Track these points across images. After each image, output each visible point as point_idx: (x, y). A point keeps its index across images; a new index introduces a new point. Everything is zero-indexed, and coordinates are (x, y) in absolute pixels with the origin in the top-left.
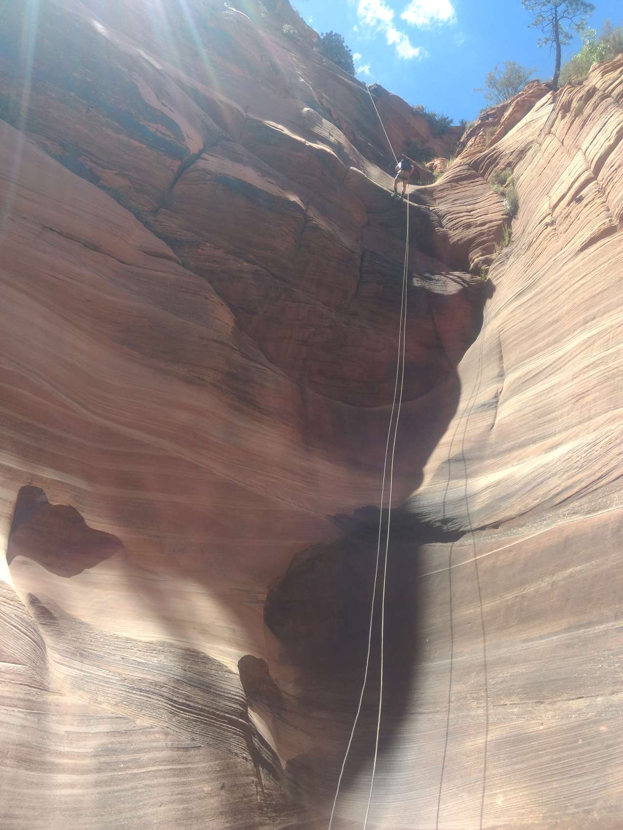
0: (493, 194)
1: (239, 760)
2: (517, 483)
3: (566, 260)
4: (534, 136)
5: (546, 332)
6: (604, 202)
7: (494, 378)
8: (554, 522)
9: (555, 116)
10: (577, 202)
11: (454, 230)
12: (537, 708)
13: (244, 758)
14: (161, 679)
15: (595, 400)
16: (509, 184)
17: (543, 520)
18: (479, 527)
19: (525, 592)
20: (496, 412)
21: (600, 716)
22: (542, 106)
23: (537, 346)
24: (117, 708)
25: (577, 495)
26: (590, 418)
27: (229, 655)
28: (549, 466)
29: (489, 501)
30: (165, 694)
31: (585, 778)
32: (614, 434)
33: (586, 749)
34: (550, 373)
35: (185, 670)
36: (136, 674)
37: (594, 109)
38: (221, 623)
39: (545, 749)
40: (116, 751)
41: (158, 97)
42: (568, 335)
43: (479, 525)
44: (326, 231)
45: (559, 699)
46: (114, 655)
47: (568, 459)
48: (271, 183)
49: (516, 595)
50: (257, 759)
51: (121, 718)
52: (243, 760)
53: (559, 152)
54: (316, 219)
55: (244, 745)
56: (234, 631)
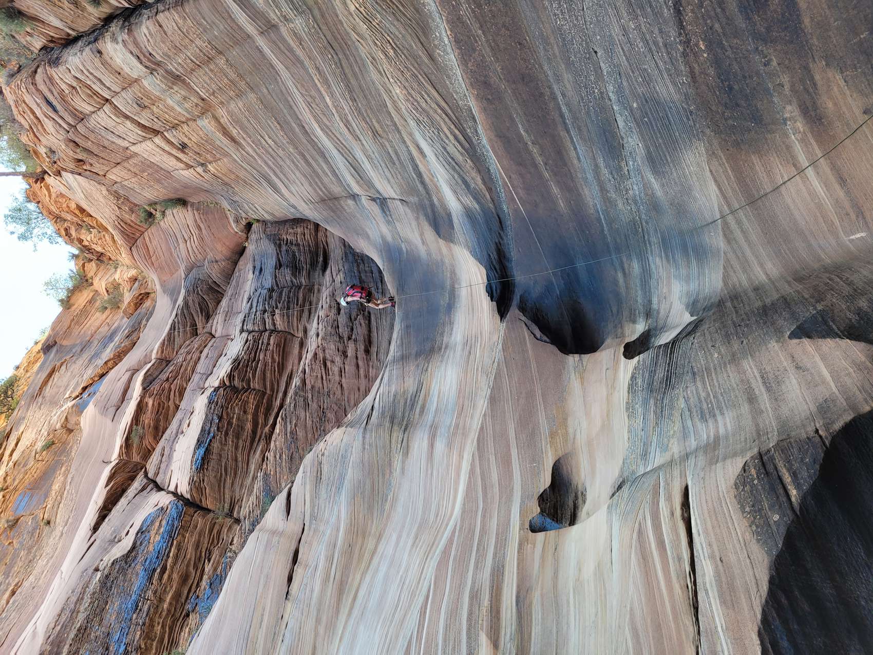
0: (164, 222)
4: (104, 190)
5: (314, 164)
7: (356, 202)
10: (185, 147)
11: (207, 254)
12: (627, 148)
14: (652, 402)
15: (379, 122)
16: (153, 208)
17: (483, 154)
19: (542, 164)
20: (390, 198)
21: (627, 107)
23: (327, 170)
24: (676, 421)
25: (463, 132)
26: (395, 125)
27: (626, 366)
28: (437, 153)
29: (470, 197)
30: (661, 397)
31: (670, 116)
32: (409, 106)
33: (650, 116)
34: (354, 159)
36: (652, 417)
37: (88, 139)
39: (655, 142)
40: (701, 412)
41: (120, 541)
42: (317, 145)
43: (491, 203)
45: (618, 134)
46: (641, 436)
47: (431, 139)
48: (190, 423)
49: (545, 169)
51: (681, 417)
52: (695, 339)
53: (127, 166)
55: (685, 341)
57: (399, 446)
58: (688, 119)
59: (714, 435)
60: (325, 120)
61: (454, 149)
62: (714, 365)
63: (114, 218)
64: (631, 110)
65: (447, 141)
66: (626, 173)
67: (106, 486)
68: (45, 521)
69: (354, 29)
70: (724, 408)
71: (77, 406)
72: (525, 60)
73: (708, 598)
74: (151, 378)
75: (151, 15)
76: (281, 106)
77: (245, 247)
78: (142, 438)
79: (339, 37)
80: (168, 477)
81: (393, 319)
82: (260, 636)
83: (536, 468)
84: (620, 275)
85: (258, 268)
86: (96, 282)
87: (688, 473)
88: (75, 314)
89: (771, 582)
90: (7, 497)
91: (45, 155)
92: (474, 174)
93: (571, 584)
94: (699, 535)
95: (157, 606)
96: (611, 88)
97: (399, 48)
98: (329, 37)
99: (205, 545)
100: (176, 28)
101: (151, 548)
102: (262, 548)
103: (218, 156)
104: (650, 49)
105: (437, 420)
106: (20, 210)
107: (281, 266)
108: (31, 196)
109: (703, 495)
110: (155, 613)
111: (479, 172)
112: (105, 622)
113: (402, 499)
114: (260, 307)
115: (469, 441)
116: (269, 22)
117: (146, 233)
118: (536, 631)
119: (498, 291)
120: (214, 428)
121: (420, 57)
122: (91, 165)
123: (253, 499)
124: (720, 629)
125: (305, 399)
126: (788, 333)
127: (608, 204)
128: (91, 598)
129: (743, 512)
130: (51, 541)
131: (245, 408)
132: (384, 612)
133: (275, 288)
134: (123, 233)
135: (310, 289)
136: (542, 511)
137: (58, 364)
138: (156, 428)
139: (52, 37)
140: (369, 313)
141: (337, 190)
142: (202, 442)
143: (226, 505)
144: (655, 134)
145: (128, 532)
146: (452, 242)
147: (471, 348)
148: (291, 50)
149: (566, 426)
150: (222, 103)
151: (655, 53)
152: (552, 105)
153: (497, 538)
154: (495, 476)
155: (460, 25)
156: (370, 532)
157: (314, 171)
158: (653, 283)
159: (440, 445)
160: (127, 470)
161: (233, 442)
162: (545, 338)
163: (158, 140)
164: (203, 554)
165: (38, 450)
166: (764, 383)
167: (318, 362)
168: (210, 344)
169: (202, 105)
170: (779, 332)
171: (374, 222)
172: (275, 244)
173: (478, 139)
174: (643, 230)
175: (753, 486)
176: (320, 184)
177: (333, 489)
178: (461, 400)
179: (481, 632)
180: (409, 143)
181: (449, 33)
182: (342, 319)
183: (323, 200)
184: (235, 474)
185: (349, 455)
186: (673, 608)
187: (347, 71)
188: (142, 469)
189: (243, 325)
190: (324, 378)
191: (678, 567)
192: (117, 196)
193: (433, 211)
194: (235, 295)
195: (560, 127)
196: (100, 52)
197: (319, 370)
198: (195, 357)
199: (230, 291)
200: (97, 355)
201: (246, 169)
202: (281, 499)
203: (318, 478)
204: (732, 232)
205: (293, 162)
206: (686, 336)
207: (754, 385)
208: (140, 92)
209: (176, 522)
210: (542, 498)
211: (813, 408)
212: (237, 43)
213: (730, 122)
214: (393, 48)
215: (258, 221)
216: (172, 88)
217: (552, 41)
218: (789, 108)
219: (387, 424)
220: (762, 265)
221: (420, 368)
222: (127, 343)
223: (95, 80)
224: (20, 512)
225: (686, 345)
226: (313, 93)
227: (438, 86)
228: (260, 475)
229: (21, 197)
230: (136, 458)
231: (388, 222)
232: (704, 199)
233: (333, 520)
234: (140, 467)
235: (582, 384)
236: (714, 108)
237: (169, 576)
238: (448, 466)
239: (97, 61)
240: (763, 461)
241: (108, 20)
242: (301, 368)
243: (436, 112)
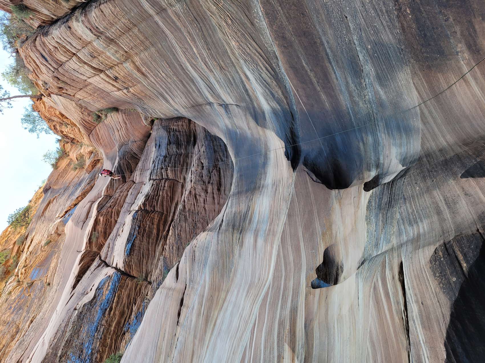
0: (106, 120)
2: (265, 91)
4: (74, 104)
5: (188, 87)
7: (211, 107)
8: (283, 73)
10: (117, 79)
12: (365, 72)
14: (381, 215)
15: (223, 61)
16: (100, 113)
17: (282, 78)
18: (288, 105)
19: (316, 82)
20: (229, 104)
21: (365, 48)
24: (395, 226)
25: (270, 65)
26: (232, 63)
27: (365, 196)
28: (256, 78)
29: (275, 102)
30: (386, 212)
31: (390, 52)
32: (240, 52)
34: (209, 82)
37: (64, 76)
42: (190, 76)
44: (145, 199)
45: (360, 64)
47: (253, 70)
48: (123, 230)
49: (318, 86)
51: (398, 223)
52: (405, 180)
53: (86, 90)
57: (238, 241)
58: (400, 54)
59: (417, 234)
60: (193, 61)
61: (266, 75)
62: (417, 194)
63: (80, 119)
64: (367, 50)
65: (262, 71)
66: (364, 86)
67: (79, 264)
68: (47, 283)
69: (209, 10)
70: (423, 218)
71: (62, 221)
72: (306, 23)
73: (415, 324)
74: (102, 206)
75: (97, 6)
76: (169, 54)
77: (150, 134)
78: (97, 238)
79: (200, 14)
80: (112, 259)
81: (233, 171)
82: (163, 345)
83: (315, 253)
84: (361, 144)
85: (158, 144)
86: (71, 154)
87: (402, 255)
88: (60, 172)
89: (452, 315)
90: (27, 271)
91: (42, 86)
92: (277, 89)
93: (336, 317)
94: (409, 289)
95: (108, 329)
96: (355, 37)
97: (234, 19)
98: (195, 14)
99: (133, 296)
100: (111, 12)
101: (104, 298)
102: (163, 298)
103: (135, 83)
104: (378, 14)
105: (258, 226)
106: (29, 116)
107: (170, 143)
108: (35, 108)
109: (411, 267)
110: (107, 333)
111: (280, 88)
112: (80, 337)
113: (240, 271)
114: (160, 166)
115: (277, 239)
116: (161, 7)
117: (97, 127)
118: (316, 342)
119: (292, 155)
120: (136, 233)
121: (246, 24)
122: (67, 90)
123: (158, 271)
124: (422, 342)
125: (185, 217)
126: (460, 175)
127: (354, 104)
128: (73, 324)
129: (435, 276)
130: (51, 294)
131: (152, 222)
132: (231, 333)
133: (168, 155)
134: (85, 127)
135: (187, 156)
136: (319, 277)
137: (52, 199)
138: (105, 233)
139: (44, 20)
140: (219, 168)
141: (200, 100)
142: (130, 240)
143: (143, 274)
144: (381, 63)
145: (92, 289)
146: (265, 128)
147: (277, 187)
148: (174, 22)
149: (331, 230)
150: (136, 54)
151: (381, 17)
152: (321, 49)
153: (293, 292)
154: (291, 258)
155: (269, 5)
156: (222, 289)
157: (188, 90)
158: (380, 148)
159: (260, 241)
160: (90, 256)
161: (146, 240)
162: (319, 181)
163: (102, 75)
164: (132, 301)
165: (43, 246)
166: (446, 204)
167: (192, 196)
168: (133, 187)
169: (126, 55)
170: (454, 175)
171: (221, 117)
172: (167, 131)
173: (279, 69)
174: (374, 118)
175: (440, 262)
176: (191, 97)
177: (202, 265)
178: (272, 215)
179: (285, 343)
180: (240, 72)
181: (262, 9)
182: (205, 172)
183: (193, 106)
184: (148, 257)
185: (210, 246)
186: (395, 331)
187: (205, 33)
188: (98, 255)
189: (150, 176)
190: (195, 205)
191: (397, 308)
192: (81, 107)
193: (254, 111)
194: (146, 160)
195: (326, 61)
196: (70, 27)
197: (192, 201)
198: (125, 194)
199: (143, 158)
200: (72, 193)
201: (150, 90)
202: (173, 271)
203: (193, 259)
204: (426, 118)
205: (176, 86)
206: (400, 178)
207: (440, 205)
208: (92, 49)
209: (117, 284)
210: (318, 270)
211: (475, 217)
212: (144, 20)
213: (425, 55)
214: (230, 19)
215: (157, 119)
216: (109, 46)
217: (321, 12)
218: (460, 45)
219: (231, 230)
220: (444, 137)
221: (249, 198)
222: (88, 187)
223: (67, 43)
224: (34, 279)
225: (400, 183)
226: (186, 46)
227: (256, 40)
228: (162, 258)
229: (30, 109)
230: (95, 249)
231: (229, 118)
232: (410, 99)
233: (202, 282)
234: (97, 254)
235: (340, 206)
236: (415, 47)
237: (114, 313)
238: (265, 252)
239: (68, 32)
240: (446, 247)
241: (74, 10)
242: (183, 199)
243: (255, 54)
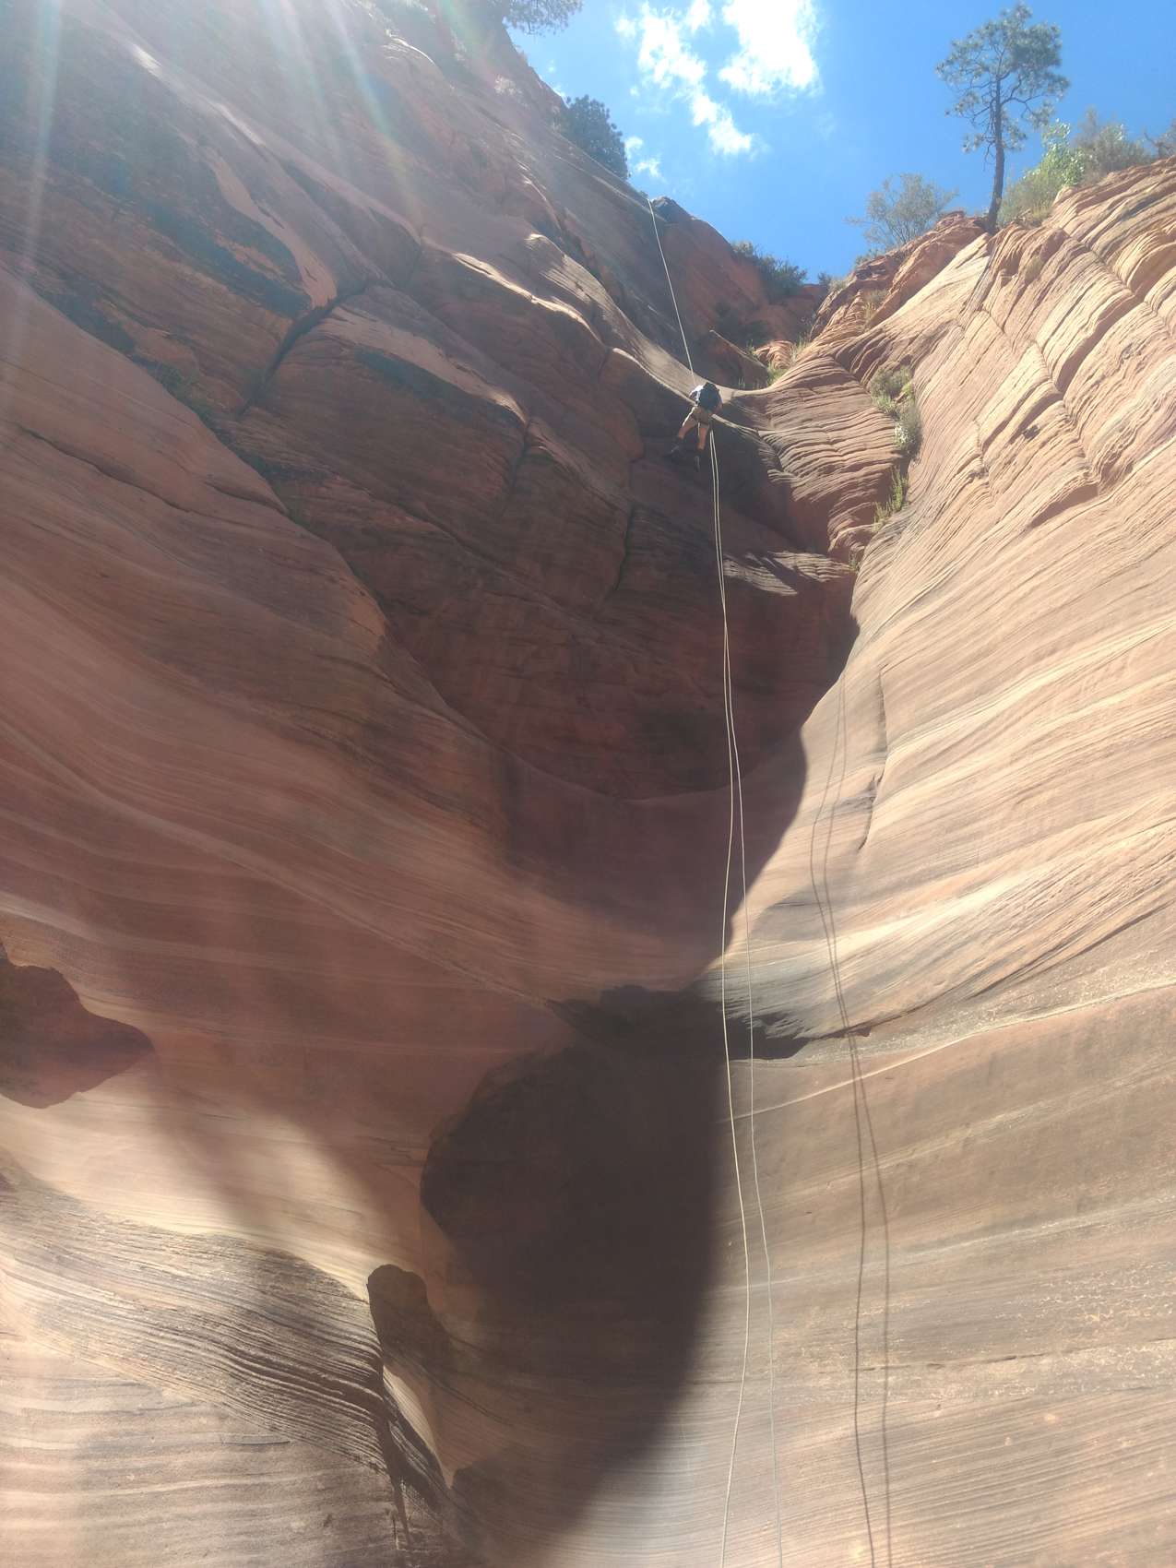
0: (875, 413)
1: (362, 1469)
2: (906, 951)
3: (1008, 541)
4: (951, 314)
5: (965, 673)
6: (1075, 441)
7: (869, 753)
8: (970, 1026)
9: (991, 279)
10: (1026, 437)
11: (802, 476)
12: (931, 1377)
13: (371, 1465)
14: (217, 1309)
15: (1051, 802)
16: (905, 396)
17: (952, 1022)
18: (834, 1030)
19: (913, 1157)
20: (870, 818)
21: (1046, 1394)
22: (967, 260)
23: (949, 697)
24: (126, 1366)
25: (1015, 978)
26: (1041, 836)
27: (350, 1263)
28: (965, 921)
29: (852, 983)
30: (223, 1339)
31: (1015, 1512)
32: (1084, 867)
33: (1018, 1455)
34: (969, 750)
35: (263, 1293)
36: (167, 1299)
37: (1061, 271)
38: (337, 1203)
39: (943, 1455)
40: (121, 1448)
41: (253, 196)
42: (1004, 681)
43: (833, 1028)
44: (564, 464)
45: (972, 1359)
46: (126, 1261)
47: (1000, 910)
48: (465, 370)
49: (897, 1162)
50: (398, 1468)
51: (132, 1385)
52: (368, 1468)
53: (997, 345)
54: (545, 442)
55: (374, 1439)
56: (362, 1217)
63: (894, 333)
64: (1035, 1406)
66: (866, 1364)
92: (909, 997)
111: (910, 1010)
119: (624, 1012)
122: (1004, 285)
127: (792, 1304)
141: (901, 717)
144: (966, 1461)
147: (502, 924)
152: (1062, 1198)
157: (951, 673)
158: (575, 1386)
159: (283, 805)
162: (487, 1091)
163: (1046, 389)
173: (989, 1015)
176: (919, 683)
177: (248, 580)
178: (385, 877)
183: (881, 690)
185: (316, 626)
192: (935, 337)
193: (829, 902)
195: (1001, 1211)
201: (968, 547)
205: (973, 635)
215: (855, 572)
219: (366, 715)
227: (1130, 933)
243: (1067, 924)
